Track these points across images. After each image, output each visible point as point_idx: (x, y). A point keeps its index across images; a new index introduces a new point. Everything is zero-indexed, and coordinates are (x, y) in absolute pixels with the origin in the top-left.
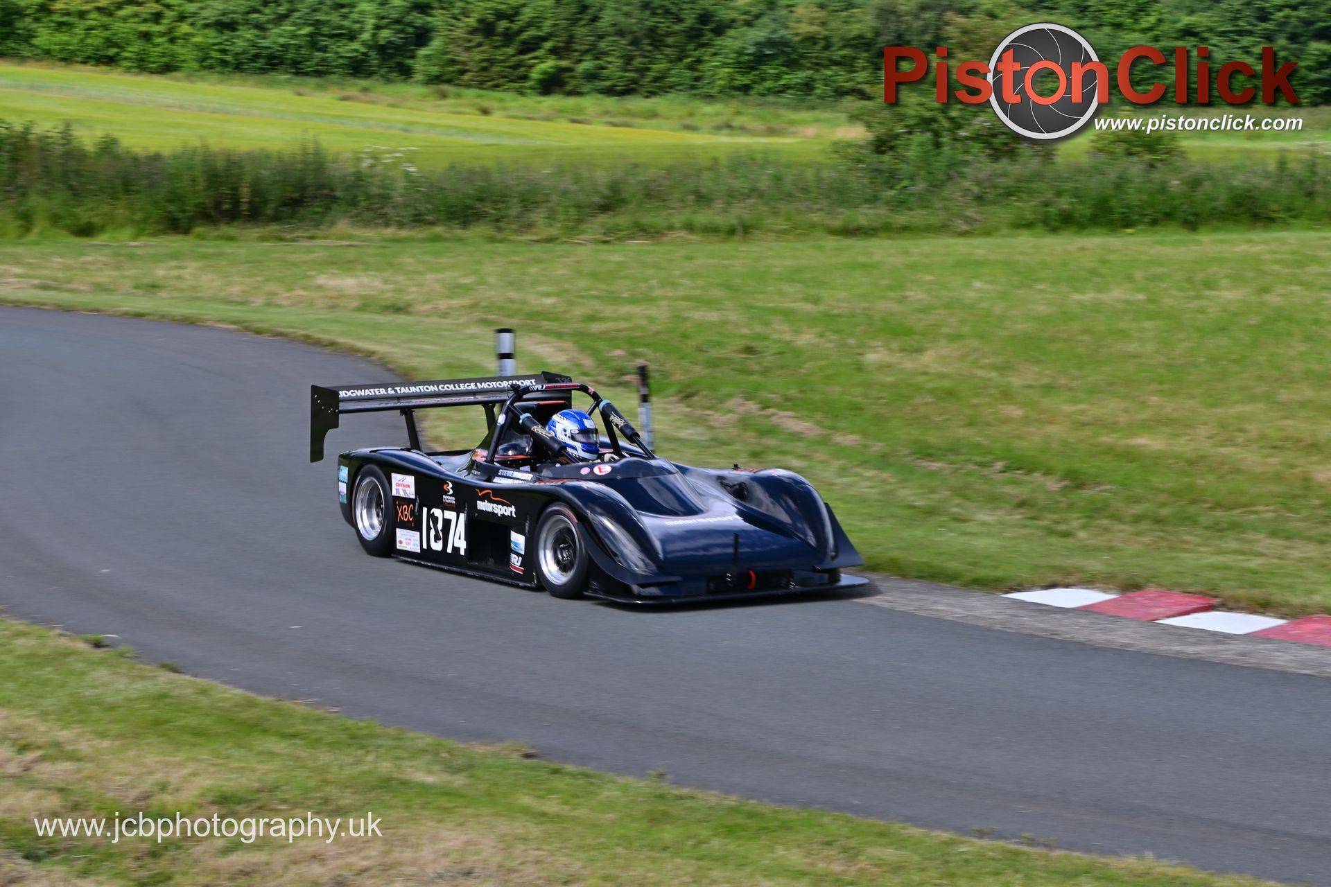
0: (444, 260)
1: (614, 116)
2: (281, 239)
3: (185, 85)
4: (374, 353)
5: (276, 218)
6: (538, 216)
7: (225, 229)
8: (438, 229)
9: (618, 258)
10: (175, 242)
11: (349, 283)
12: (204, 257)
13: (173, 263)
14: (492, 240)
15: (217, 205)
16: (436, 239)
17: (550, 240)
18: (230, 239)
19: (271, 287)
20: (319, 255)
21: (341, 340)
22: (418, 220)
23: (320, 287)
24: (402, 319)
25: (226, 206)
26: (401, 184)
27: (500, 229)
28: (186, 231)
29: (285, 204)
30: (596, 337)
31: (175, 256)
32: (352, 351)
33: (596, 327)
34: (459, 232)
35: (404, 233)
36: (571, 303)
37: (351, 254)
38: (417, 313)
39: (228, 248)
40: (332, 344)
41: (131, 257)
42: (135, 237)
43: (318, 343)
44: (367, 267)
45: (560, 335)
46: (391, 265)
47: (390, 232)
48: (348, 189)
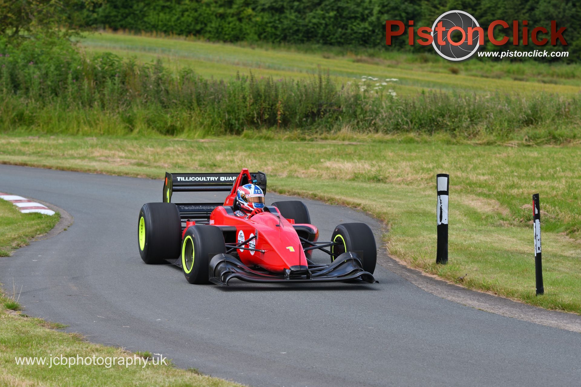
0: (414, 154)
1: (544, 76)
2: (304, 139)
3: (248, 50)
4: (360, 205)
5: (300, 125)
6: (481, 127)
7: (265, 132)
8: (412, 135)
9: (536, 154)
10: (229, 140)
11: (347, 166)
12: (249, 149)
13: (228, 152)
14: (448, 143)
15: (260, 116)
16: (411, 141)
17: (489, 144)
18: (268, 138)
19: (295, 167)
20: (329, 149)
21: (337, 197)
22: (397, 128)
23: (328, 168)
24: (381, 185)
25: (266, 116)
26: (385, 104)
27: (455, 136)
28: (238, 133)
29: (307, 116)
30: (514, 197)
31: (230, 148)
32: (344, 204)
33: (515, 191)
34: (425, 137)
35: (388, 137)
36: (498, 179)
37: (351, 150)
38: (391, 183)
39: (266, 144)
40: (330, 200)
41: (200, 148)
42: (204, 137)
43: (321, 199)
44: (361, 158)
45: (488, 196)
46: (377, 156)
47: (379, 136)
48: (350, 106)
